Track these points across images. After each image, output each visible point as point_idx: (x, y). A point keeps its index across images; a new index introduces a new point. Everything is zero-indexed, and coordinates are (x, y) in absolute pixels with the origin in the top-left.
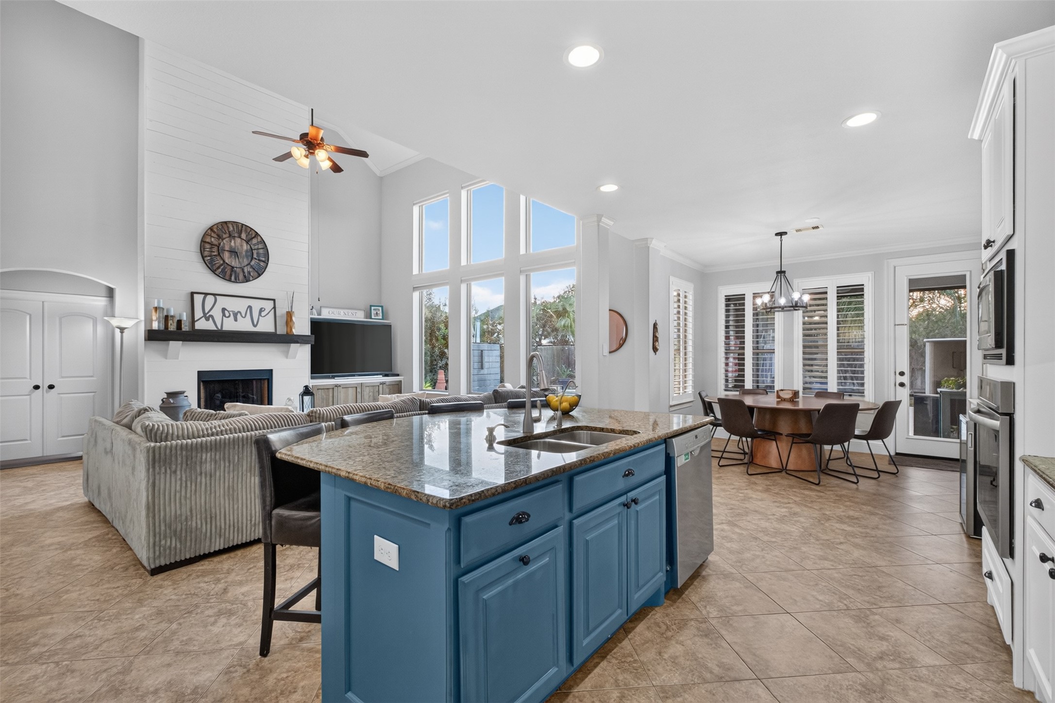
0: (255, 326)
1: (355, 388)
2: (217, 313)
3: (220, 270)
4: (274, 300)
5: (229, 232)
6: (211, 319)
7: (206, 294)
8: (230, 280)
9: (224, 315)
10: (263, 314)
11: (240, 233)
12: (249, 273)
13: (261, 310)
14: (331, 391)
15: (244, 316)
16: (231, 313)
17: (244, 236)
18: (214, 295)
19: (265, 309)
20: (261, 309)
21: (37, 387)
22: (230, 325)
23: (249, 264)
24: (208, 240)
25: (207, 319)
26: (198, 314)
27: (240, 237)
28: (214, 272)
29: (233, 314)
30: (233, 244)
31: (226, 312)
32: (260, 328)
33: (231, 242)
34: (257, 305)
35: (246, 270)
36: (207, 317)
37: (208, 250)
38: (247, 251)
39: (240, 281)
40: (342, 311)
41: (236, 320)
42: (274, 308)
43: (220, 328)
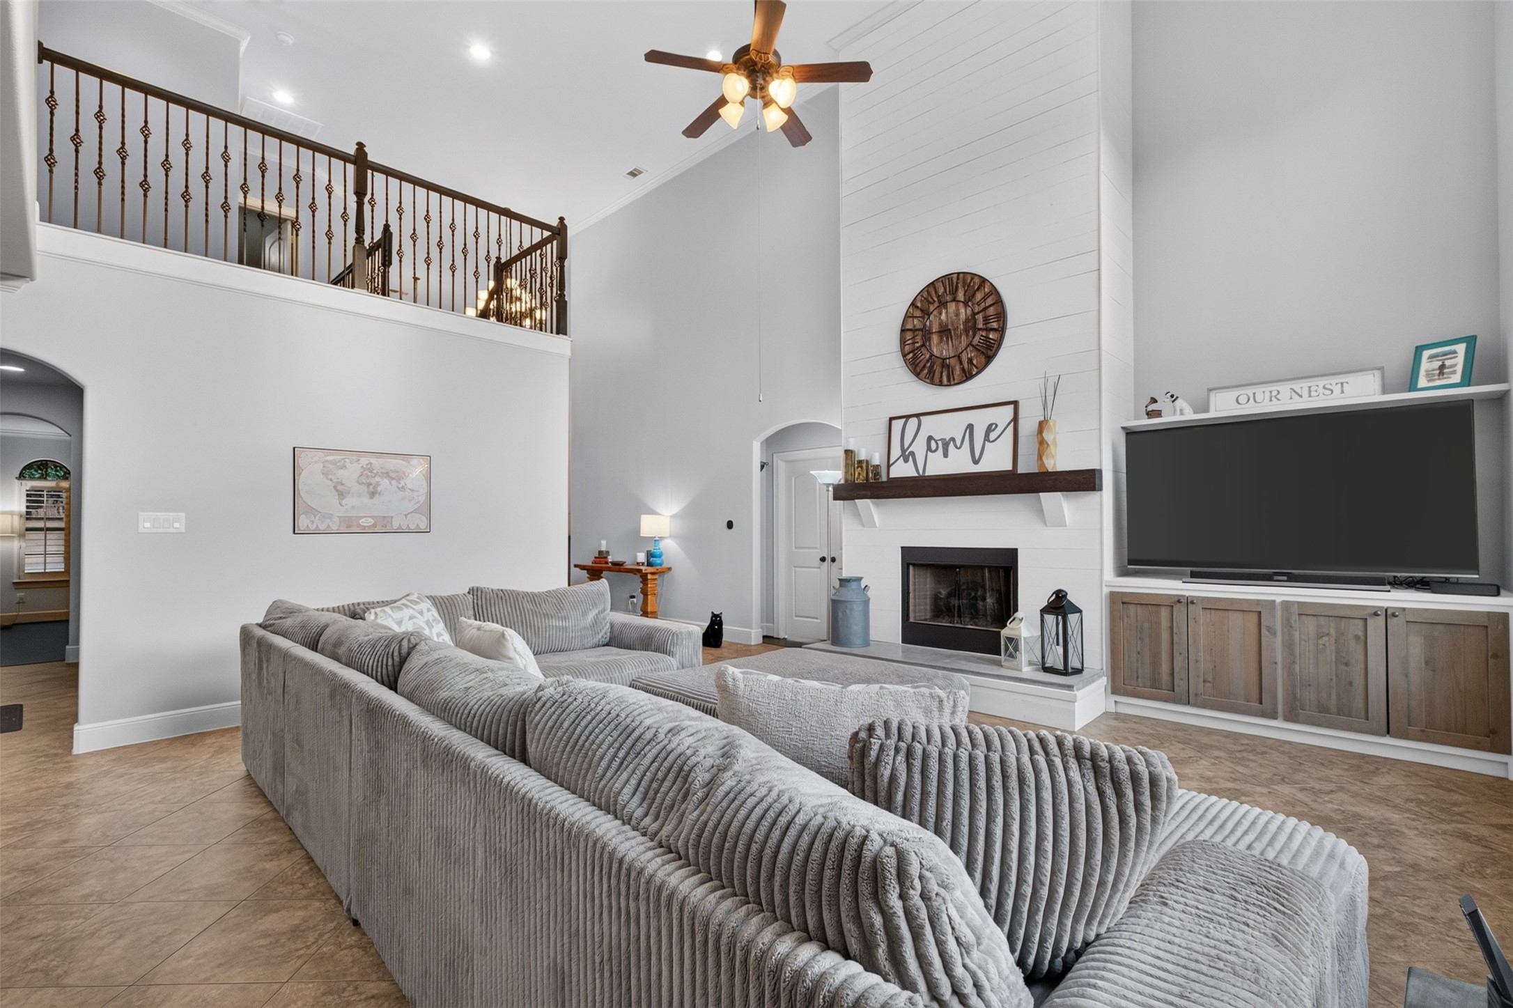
0: (976, 462)
1: (1254, 617)
2: (919, 448)
3: (926, 371)
4: (1015, 403)
5: (938, 297)
6: (911, 458)
7: (908, 417)
8: (941, 384)
9: (929, 449)
10: (993, 436)
11: (954, 292)
12: (970, 361)
13: (990, 429)
14: (1164, 613)
15: (958, 446)
16: (940, 443)
17: (961, 296)
18: (918, 416)
19: (997, 426)
20: (991, 425)
21: (823, 559)
22: (938, 466)
23: (971, 344)
24: (909, 326)
25: (906, 461)
26: (896, 452)
27: (954, 300)
28: (917, 374)
29: (943, 445)
30: (943, 317)
31: (933, 442)
32: (986, 466)
33: (941, 314)
34: (980, 419)
35: (964, 358)
36: (907, 455)
37: (909, 342)
38: (967, 321)
39: (956, 381)
40: (1285, 389)
41: (946, 455)
42: (1015, 419)
43: (921, 473)
